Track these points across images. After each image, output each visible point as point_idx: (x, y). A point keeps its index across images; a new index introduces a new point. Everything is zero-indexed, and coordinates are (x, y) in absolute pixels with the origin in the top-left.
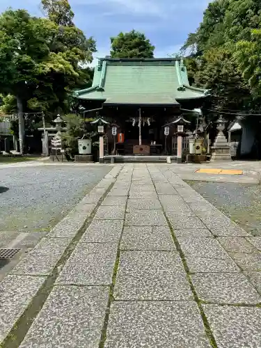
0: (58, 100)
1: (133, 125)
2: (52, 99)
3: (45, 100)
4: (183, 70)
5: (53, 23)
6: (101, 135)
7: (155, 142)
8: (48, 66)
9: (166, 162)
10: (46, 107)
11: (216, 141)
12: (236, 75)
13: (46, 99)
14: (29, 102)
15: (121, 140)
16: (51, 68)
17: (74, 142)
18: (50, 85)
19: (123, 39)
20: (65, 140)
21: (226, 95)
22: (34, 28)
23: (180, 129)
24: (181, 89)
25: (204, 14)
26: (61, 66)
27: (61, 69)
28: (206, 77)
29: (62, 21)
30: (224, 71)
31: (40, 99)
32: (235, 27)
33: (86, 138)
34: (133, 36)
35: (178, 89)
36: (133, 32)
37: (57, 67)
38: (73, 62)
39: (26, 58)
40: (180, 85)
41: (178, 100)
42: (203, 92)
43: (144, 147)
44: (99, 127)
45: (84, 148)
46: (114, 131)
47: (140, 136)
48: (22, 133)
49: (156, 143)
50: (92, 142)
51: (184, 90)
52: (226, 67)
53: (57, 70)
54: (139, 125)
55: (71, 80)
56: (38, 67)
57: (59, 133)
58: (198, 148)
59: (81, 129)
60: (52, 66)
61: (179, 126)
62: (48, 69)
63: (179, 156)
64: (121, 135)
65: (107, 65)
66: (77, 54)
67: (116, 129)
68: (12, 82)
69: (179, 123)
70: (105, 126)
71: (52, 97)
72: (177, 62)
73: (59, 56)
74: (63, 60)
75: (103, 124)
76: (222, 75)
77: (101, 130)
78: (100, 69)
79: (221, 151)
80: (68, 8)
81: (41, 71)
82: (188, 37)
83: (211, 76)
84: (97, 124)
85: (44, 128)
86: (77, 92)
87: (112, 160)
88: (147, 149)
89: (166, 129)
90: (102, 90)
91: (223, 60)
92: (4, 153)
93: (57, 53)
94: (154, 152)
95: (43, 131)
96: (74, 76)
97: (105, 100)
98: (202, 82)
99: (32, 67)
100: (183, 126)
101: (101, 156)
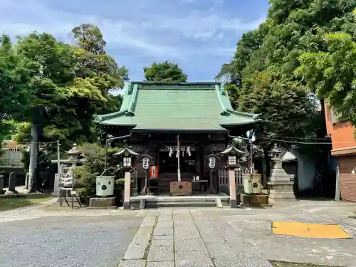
0: (80, 127)
1: (170, 155)
2: (74, 126)
3: (65, 127)
4: (224, 94)
5: (83, 51)
6: (128, 169)
7: (198, 178)
8: (71, 91)
9: (215, 205)
10: (65, 135)
11: (273, 174)
12: (289, 98)
13: (66, 125)
14: (44, 129)
15: (154, 175)
16: (75, 93)
17: (90, 179)
18: (74, 110)
19: (156, 69)
20: (79, 177)
21: (279, 120)
22: (59, 52)
23: (232, 161)
24: (224, 114)
25: (238, 44)
26: (87, 90)
27: (87, 94)
28: (253, 100)
29: (94, 49)
30: (274, 93)
31: (59, 127)
32: (278, 50)
33: (107, 174)
34: (166, 66)
35: (222, 114)
36: (166, 62)
37: (82, 92)
38: (102, 88)
39: (46, 81)
40: (224, 109)
41: (223, 126)
42: (252, 117)
43: (184, 184)
44: (125, 159)
45: (104, 188)
46: (146, 163)
47: (179, 170)
48: (33, 166)
49: (200, 179)
50: (116, 179)
51: (229, 115)
52: (277, 90)
53: (82, 95)
54: (178, 156)
55: (98, 106)
56: (59, 91)
57: (74, 167)
58: (255, 185)
59: (102, 163)
60: (76, 90)
61: (229, 158)
62: (70, 94)
63: (233, 196)
64: (154, 168)
65: (138, 89)
66: (106, 80)
67: (148, 160)
68: (25, 107)
69: (230, 154)
70: (134, 158)
71: (74, 123)
72: (216, 86)
73: (87, 81)
74: (90, 84)
75: (130, 155)
76: (273, 98)
77: (127, 162)
78: (130, 93)
79: (281, 187)
80: (100, 37)
81: (63, 95)
82: (221, 67)
83: (259, 99)
84: (123, 155)
85: (58, 161)
86: (100, 117)
87: (142, 205)
88: (188, 186)
89: (211, 160)
90: (131, 114)
91: (272, 82)
92: (7, 191)
93: (84, 78)
94: (197, 190)
95: (56, 164)
96: (102, 102)
97: (134, 126)
98: (248, 106)
99: (52, 91)
100: (235, 158)
101: (127, 198)
